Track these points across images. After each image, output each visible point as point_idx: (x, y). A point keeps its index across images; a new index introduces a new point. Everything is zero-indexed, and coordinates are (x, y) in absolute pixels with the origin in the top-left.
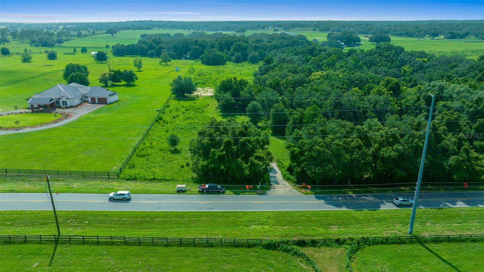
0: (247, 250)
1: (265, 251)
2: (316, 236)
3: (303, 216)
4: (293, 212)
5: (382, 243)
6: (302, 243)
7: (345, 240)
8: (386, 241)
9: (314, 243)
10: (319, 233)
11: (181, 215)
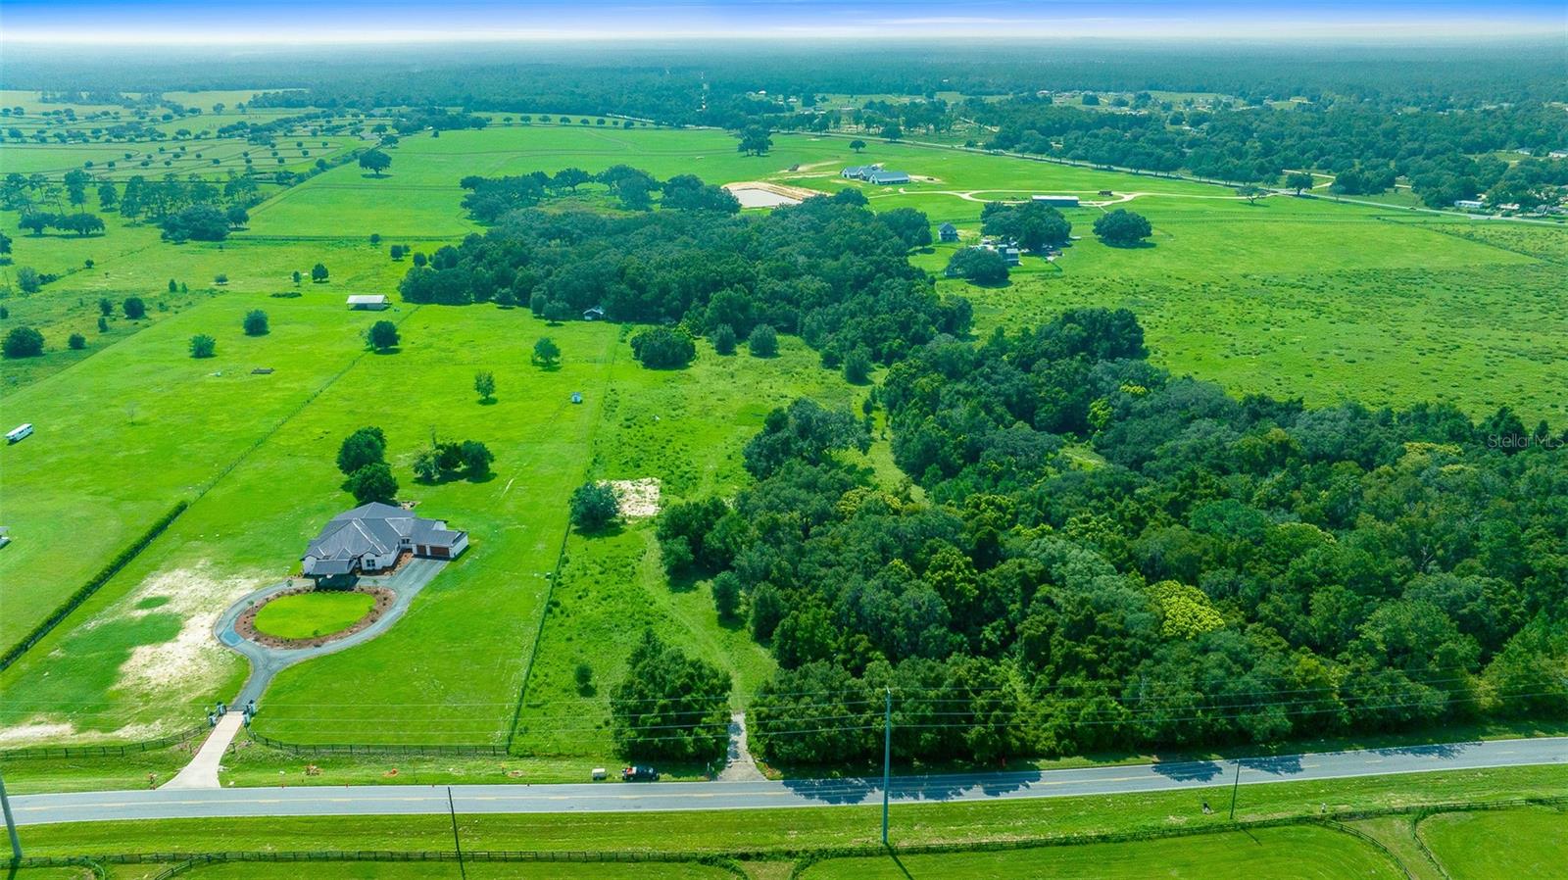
0: (679, 865)
1: (699, 866)
2: (766, 845)
3: (757, 816)
4: (745, 811)
5: (844, 855)
6: (745, 857)
7: (797, 853)
8: (849, 853)
9: (759, 856)
10: (773, 841)
11: (600, 818)
